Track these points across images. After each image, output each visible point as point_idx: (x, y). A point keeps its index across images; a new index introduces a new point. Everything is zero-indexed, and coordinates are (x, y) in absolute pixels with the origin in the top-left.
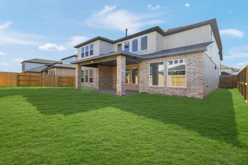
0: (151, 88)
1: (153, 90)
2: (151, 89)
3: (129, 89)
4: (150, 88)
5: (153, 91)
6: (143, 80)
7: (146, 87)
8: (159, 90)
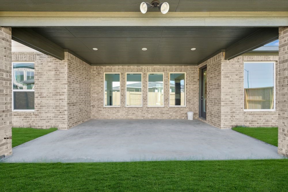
0: (250, 114)
1: (255, 119)
2: (250, 118)
3: (142, 118)
4: (248, 116)
5: (255, 121)
6: (231, 99)
7: (238, 114)
8: (267, 118)
